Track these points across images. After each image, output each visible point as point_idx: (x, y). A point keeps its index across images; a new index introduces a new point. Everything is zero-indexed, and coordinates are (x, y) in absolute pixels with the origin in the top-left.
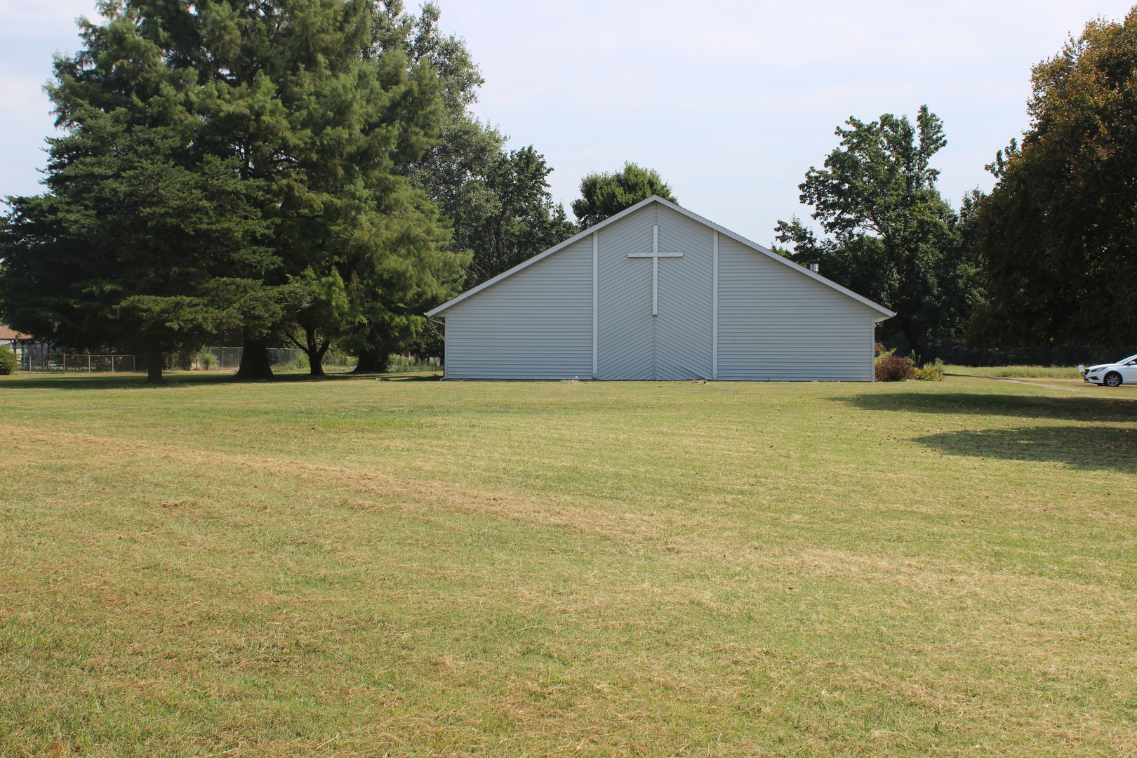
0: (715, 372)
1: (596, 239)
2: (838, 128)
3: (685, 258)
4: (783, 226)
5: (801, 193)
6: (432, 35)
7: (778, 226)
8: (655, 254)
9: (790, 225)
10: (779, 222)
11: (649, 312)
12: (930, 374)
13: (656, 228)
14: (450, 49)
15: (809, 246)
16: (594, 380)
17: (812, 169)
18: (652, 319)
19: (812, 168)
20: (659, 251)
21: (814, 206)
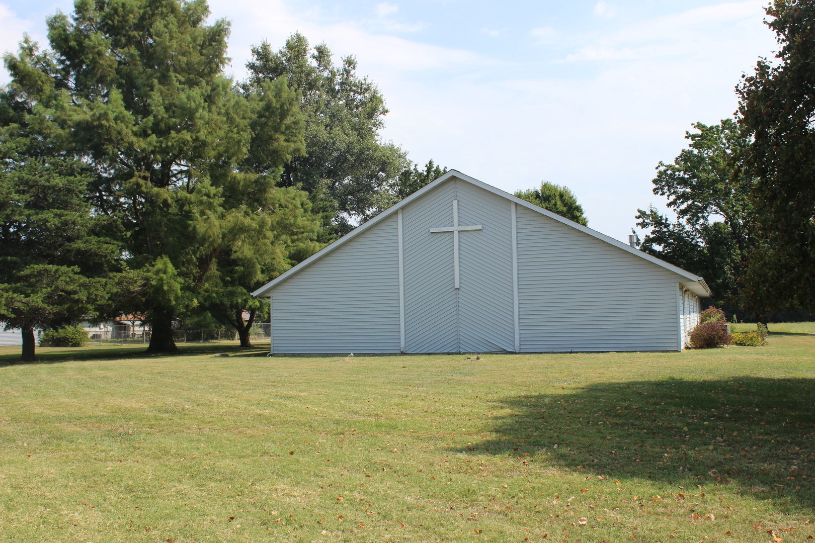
0: (517, 343)
1: (400, 217)
2: (687, 132)
3: (484, 230)
4: (642, 214)
5: (654, 186)
6: (351, 79)
7: (638, 214)
8: (456, 228)
9: (648, 213)
10: (639, 211)
11: (451, 286)
12: (751, 339)
13: (455, 203)
14: (363, 88)
15: (665, 230)
16: (403, 354)
17: (661, 164)
18: (454, 292)
19: (660, 162)
20: (459, 225)
21: (665, 196)
